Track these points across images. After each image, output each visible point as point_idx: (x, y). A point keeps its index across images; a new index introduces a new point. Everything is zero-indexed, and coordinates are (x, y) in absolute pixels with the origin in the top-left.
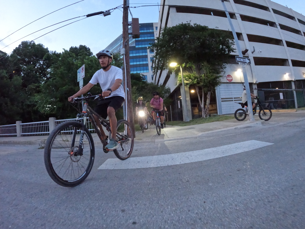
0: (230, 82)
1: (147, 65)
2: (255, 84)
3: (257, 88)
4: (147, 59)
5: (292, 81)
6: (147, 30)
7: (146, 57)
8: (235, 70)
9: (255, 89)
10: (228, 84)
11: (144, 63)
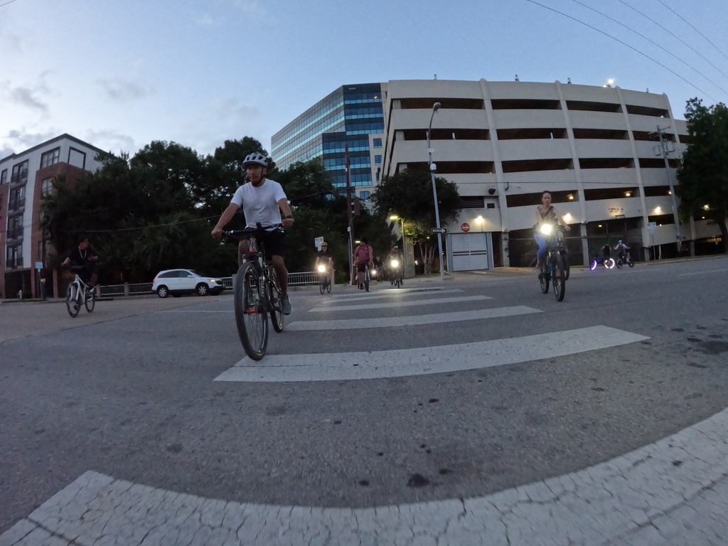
0: (466, 232)
1: (368, 171)
2: (505, 233)
3: (508, 238)
4: (368, 157)
5: (581, 224)
6: (368, 98)
7: (367, 154)
8: (475, 216)
9: (506, 239)
10: (463, 235)
11: (364, 166)
